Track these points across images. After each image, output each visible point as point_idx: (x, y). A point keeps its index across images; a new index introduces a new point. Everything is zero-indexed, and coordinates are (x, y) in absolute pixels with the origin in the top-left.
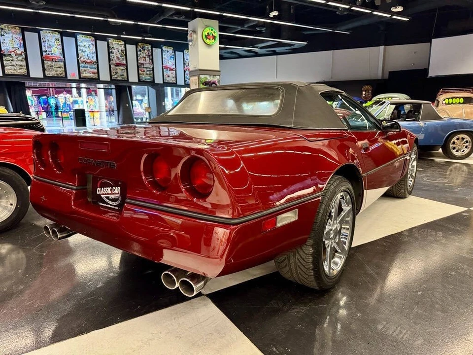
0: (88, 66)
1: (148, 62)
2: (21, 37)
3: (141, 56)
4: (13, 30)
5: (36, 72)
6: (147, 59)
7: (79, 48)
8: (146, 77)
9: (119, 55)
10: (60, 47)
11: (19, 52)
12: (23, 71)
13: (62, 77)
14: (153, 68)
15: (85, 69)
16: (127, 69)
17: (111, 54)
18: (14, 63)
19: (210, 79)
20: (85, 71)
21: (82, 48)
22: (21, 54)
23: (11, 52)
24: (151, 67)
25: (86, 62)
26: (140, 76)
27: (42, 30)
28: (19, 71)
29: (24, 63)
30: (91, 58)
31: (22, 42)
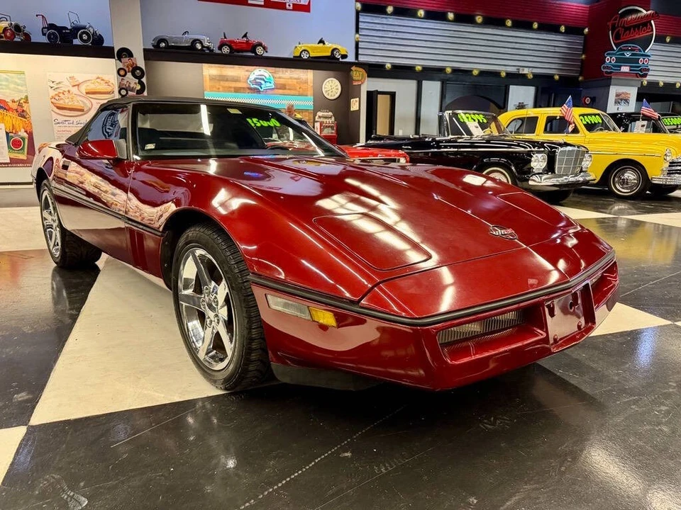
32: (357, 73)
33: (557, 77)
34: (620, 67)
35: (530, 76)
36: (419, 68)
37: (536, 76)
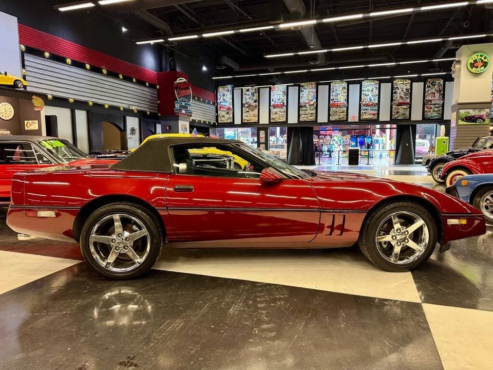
0: (369, 108)
1: (437, 98)
2: (315, 91)
3: (429, 92)
4: (310, 86)
5: (323, 118)
6: (437, 95)
7: (362, 92)
8: (433, 114)
9: (402, 95)
10: (346, 94)
11: (312, 103)
12: (313, 118)
13: (343, 121)
14: (443, 104)
15: (366, 111)
16: (410, 108)
17: (394, 95)
18: (307, 112)
19: (472, 113)
20: (365, 113)
21: (365, 93)
22: (313, 105)
23: (306, 104)
24: (441, 103)
25: (367, 105)
26: (425, 113)
27: (332, 82)
28: (310, 118)
29: (315, 111)
30: (373, 100)
31: (315, 94)
32: (37, 101)
33: (148, 113)
34: (181, 110)
35: (136, 111)
36: (71, 100)
37: (139, 111)
